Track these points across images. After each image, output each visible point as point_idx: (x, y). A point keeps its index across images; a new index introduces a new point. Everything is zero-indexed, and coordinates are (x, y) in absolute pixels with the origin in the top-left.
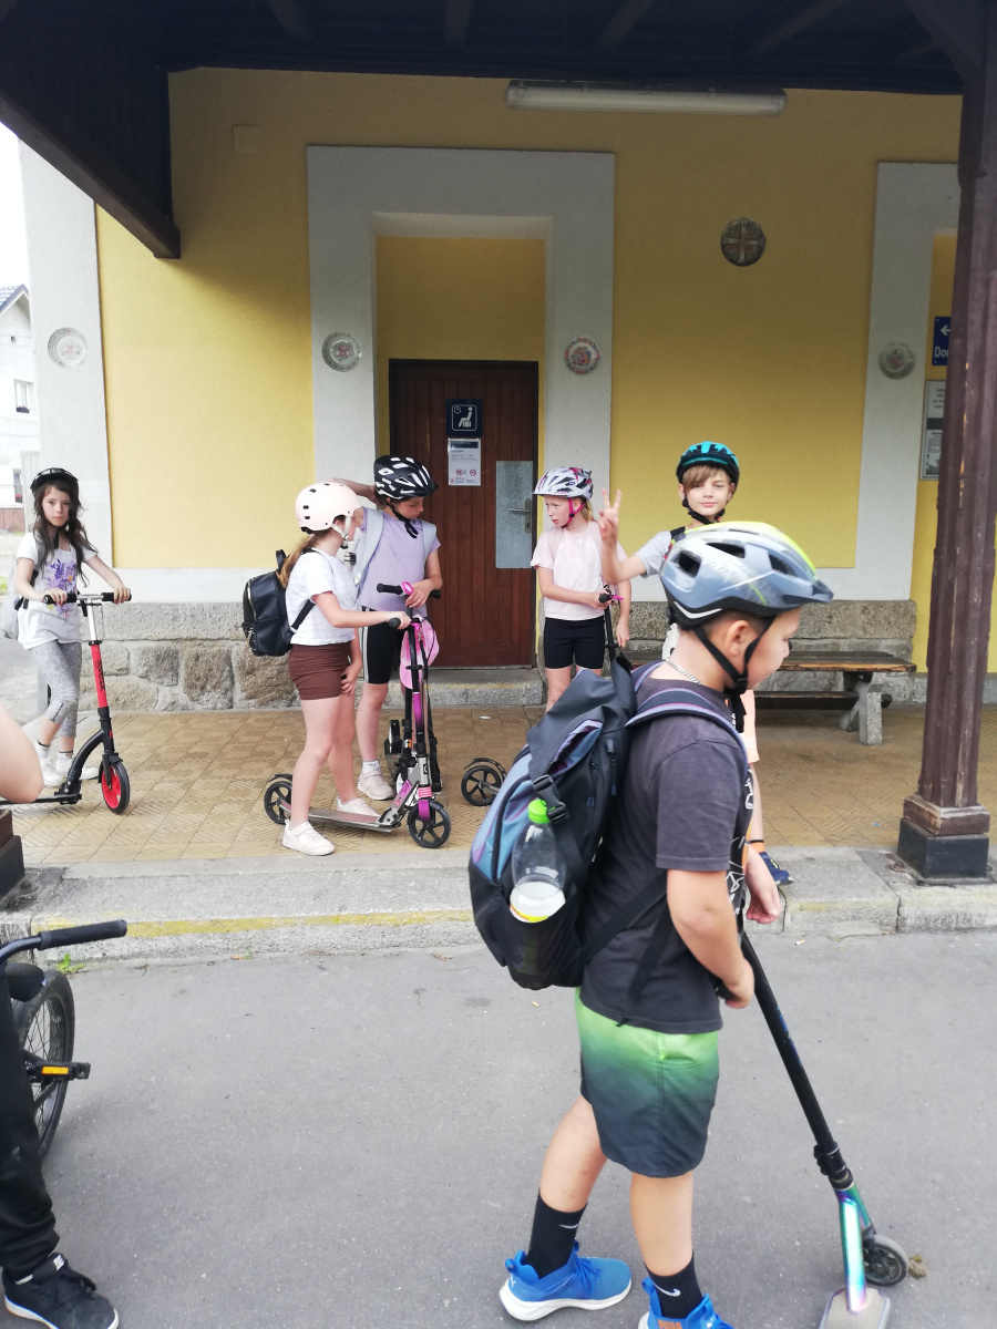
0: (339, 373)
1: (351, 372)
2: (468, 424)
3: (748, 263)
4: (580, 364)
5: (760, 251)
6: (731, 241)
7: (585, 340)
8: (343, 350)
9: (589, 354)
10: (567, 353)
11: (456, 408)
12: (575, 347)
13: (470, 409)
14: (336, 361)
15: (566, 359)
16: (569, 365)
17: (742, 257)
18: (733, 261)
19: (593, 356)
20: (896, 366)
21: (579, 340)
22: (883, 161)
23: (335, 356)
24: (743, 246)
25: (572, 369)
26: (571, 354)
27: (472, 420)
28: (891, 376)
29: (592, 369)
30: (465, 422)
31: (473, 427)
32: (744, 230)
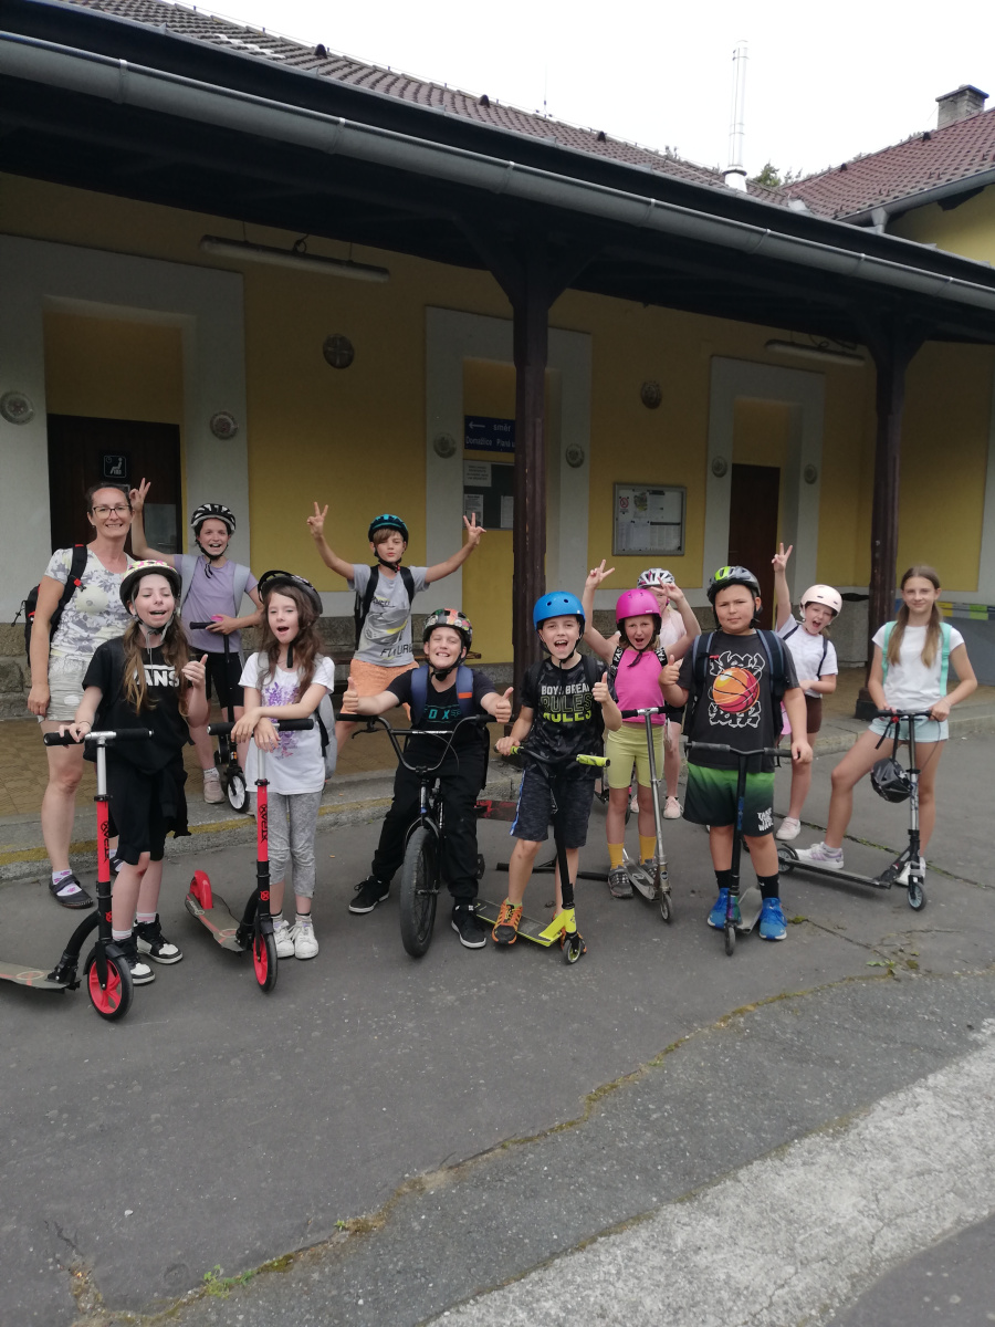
0: (15, 426)
1: (27, 425)
2: (118, 472)
3: (343, 366)
4: (222, 432)
5: (351, 359)
6: (330, 349)
7: (225, 413)
8: (19, 406)
9: (229, 425)
10: (211, 422)
11: (108, 458)
12: (218, 418)
13: (120, 459)
14: (11, 415)
15: (212, 427)
16: (213, 432)
17: (338, 362)
18: (333, 364)
19: (232, 426)
20: (444, 450)
21: (221, 413)
22: (429, 305)
23: (12, 410)
24: (339, 354)
25: (216, 435)
26: (215, 423)
27: (122, 468)
28: (442, 456)
29: (232, 436)
30: (116, 470)
31: (123, 474)
32: (338, 343)
